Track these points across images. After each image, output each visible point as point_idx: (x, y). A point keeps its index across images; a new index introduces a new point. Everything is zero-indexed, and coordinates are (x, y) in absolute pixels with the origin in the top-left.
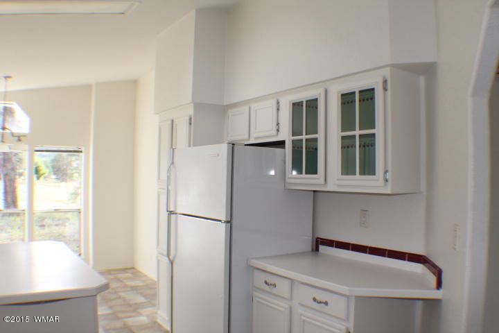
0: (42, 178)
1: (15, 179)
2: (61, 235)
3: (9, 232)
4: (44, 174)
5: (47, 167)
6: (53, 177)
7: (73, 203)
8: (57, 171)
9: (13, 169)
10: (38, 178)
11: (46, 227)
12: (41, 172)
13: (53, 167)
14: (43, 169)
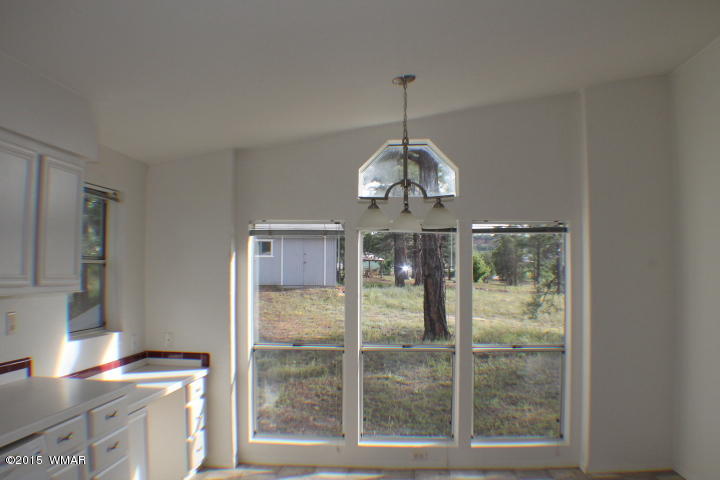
0: (480, 280)
1: (442, 282)
2: (514, 373)
3: (432, 366)
4: (484, 273)
5: (488, 263)
6: (496, 277)
7: (530, 318)
8: (502, 269)
9: (439, 268)
10: (476, 280)
11: (491, 358)
12: (480, 271)
13: (496, 264)
14: (483, 267)
